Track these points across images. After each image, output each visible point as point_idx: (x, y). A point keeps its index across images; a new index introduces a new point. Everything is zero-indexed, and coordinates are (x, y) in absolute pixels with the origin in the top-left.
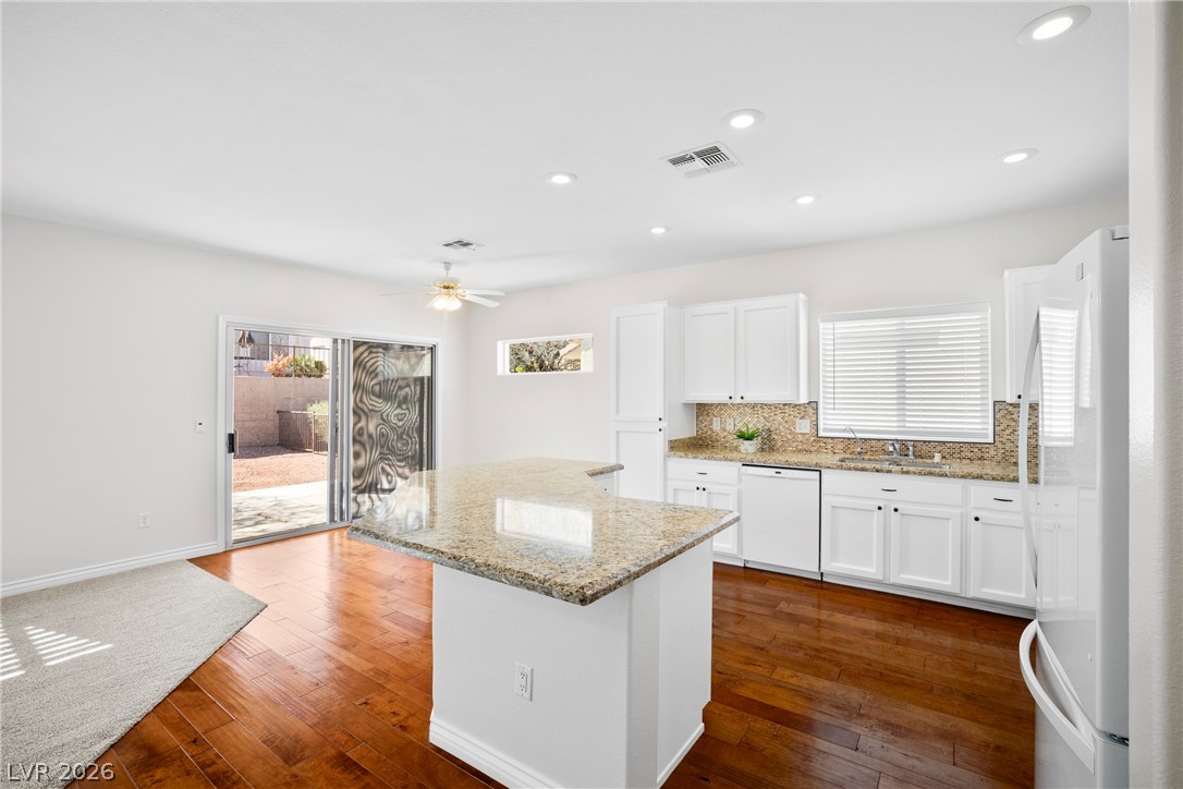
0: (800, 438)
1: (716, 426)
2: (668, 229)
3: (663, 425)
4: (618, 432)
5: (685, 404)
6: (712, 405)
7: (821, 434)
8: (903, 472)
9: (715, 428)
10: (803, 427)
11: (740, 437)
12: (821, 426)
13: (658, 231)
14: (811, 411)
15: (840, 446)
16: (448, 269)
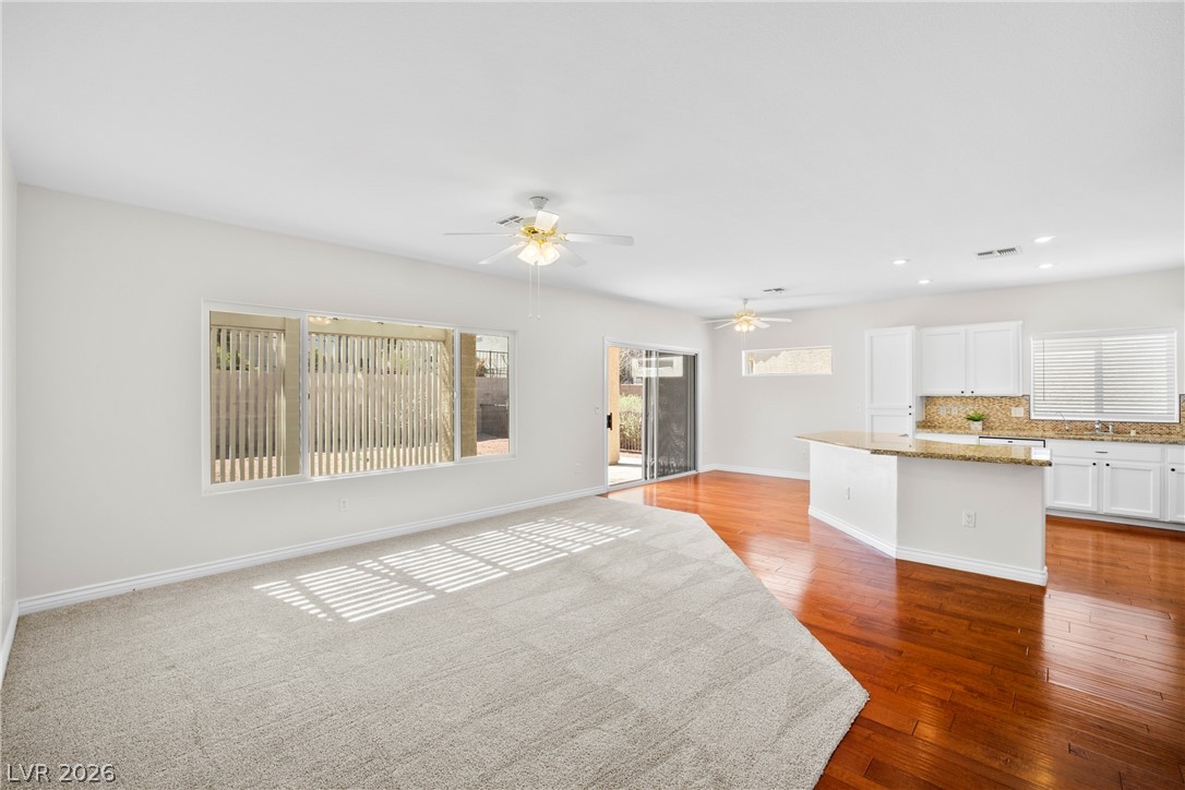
0: (1016, 420)
1: (943, 412)
2: (931, 281)
3: (911, 411)
4: (872, 416)
5: (921, 397)
6: (939, 397)
7: (1033, 417)
8: (1113, 440)
9: (941, 413)
10: (1018, 412)
11: (969, 419)
12: (1032, 414)
13: (924, 282)
14: (1024, 402)
15: (1049, 426)
16: (745, 303)
